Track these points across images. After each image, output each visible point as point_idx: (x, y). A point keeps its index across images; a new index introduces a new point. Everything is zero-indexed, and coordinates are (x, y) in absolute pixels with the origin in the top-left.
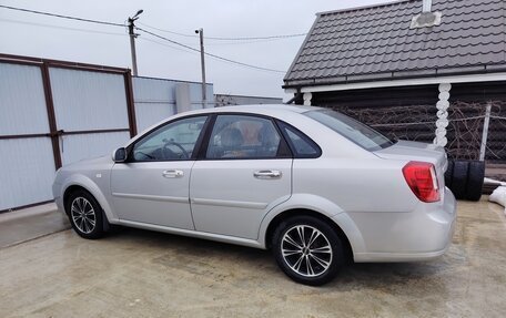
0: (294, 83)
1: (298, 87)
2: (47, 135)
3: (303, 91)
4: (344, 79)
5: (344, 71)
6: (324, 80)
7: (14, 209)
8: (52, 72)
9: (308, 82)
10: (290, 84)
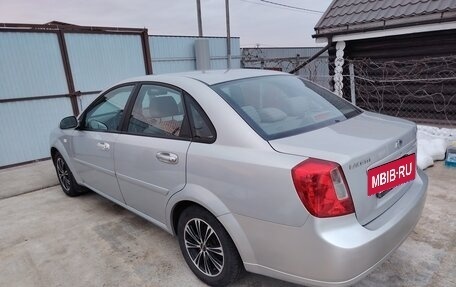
0: (326, 31)
1: (330, 36)
2: (66, 96)
3: (335, 40)
4: (381, 24)
5: (382, 14)
6: (358, 27)
7: (40, 160)
8: (68, 37)
9: (341, 29)
10: (321, 32)
